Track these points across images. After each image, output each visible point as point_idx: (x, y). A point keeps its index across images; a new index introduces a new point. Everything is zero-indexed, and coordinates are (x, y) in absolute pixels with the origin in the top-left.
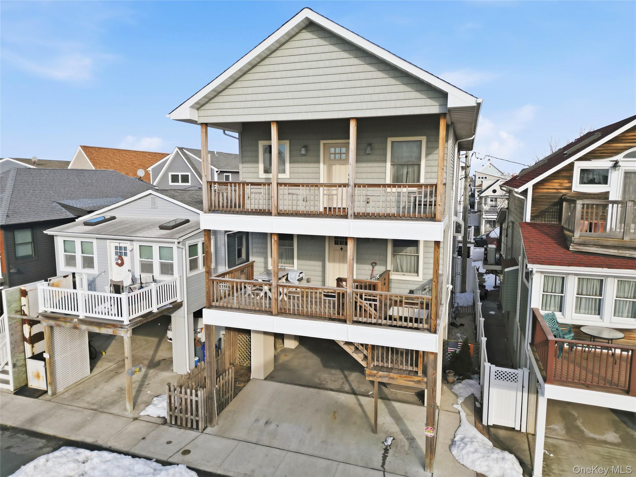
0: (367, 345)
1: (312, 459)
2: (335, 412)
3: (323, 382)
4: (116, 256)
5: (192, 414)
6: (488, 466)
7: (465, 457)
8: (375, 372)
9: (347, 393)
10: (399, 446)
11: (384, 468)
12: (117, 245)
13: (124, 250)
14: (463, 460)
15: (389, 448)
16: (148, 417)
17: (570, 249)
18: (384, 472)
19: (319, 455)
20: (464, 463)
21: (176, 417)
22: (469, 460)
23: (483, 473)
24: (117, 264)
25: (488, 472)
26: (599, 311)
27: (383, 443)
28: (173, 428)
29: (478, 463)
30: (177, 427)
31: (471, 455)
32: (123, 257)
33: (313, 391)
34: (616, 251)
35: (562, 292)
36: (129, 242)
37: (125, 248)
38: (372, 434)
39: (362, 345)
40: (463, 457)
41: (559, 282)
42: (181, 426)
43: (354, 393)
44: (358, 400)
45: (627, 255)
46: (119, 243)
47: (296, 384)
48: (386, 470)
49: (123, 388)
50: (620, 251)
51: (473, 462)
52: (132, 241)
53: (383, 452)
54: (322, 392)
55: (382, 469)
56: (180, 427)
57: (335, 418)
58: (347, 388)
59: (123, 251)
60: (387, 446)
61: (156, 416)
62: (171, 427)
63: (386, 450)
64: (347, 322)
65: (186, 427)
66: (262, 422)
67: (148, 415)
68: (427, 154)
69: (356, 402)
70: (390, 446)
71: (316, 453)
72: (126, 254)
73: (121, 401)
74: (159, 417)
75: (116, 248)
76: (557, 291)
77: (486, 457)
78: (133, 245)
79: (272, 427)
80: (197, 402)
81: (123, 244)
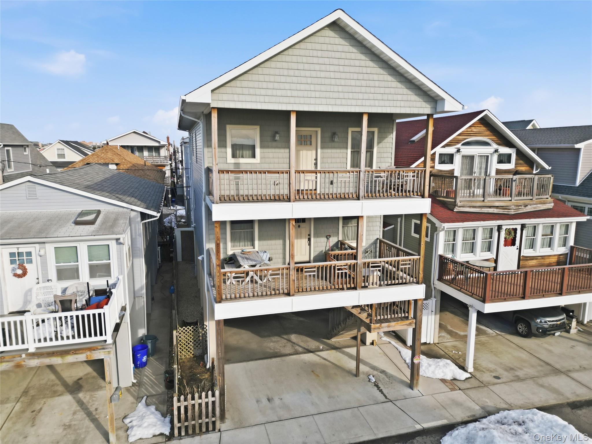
0: (371, 305)
1: (336, 414)
2: (313, 371)
3: (276, 350)
4: (13, 266)
5: (207, 417)
6: (443, 372)
7: (427, 371)
8: (379, 325)
9: (305, 353)
10: (381, 380)
11: (388, 399)
12: (15, 251)
13: (27, 256)
14: (426, 373)
15: (377, 384)
16: (142, 440)
17: (454, 210)
18: (391, 401)
19: (338, 409)
20: (428, 376)
21: (186, 427)
22: (430, 372)
23: (443, 378)
24: (16, 275)
25: (444, 376)
26: (472, 251)
27: (369, 381)
28: (184, 439)
29: (436, 372)
30: (188, 438)
31: (430, 368)
32: (25, 265)
33: (277, 360)
34: (480, 209)
35: (454, 240)
36: (38, 244)
37: (29, 254)
38: (355, 378)
39: (368, 305)
40: (425, 372)
41: (452, 234)
42: (194, 434)
43: (309, 351)
44: (318, 356)
45: (486, 212)
46: (18, 248)
47: (256, 360)
48: (391, 400)
49: (67, 424)
50: (482, 209)
51: (433, 372)
52: (44, 243)
53: (376, 388)
54: (284, 358)
55: (387, 400)
56: (193, 436)
57: (318, 376)
58: (300, 349)
59: (25, 258)
60: (374, 383)
61: (152, 436)
62: (181, 439)
63: (377, 386)
64: (358, 288)
65: (201, 433)
66: (264, 401)
67: (141, 439)
68: (379, 143)
69: (319, 358)
70: (375, 381)
71: (334, 408)
72: (30, 261)
73: (84, 438)
74: (154, 436)
75: (12, 255)
76: (451, 241)
77: (439, 367)
78: (45, 248)
79: (277, 401)
80: (214, 403)
81: (24, 249)
